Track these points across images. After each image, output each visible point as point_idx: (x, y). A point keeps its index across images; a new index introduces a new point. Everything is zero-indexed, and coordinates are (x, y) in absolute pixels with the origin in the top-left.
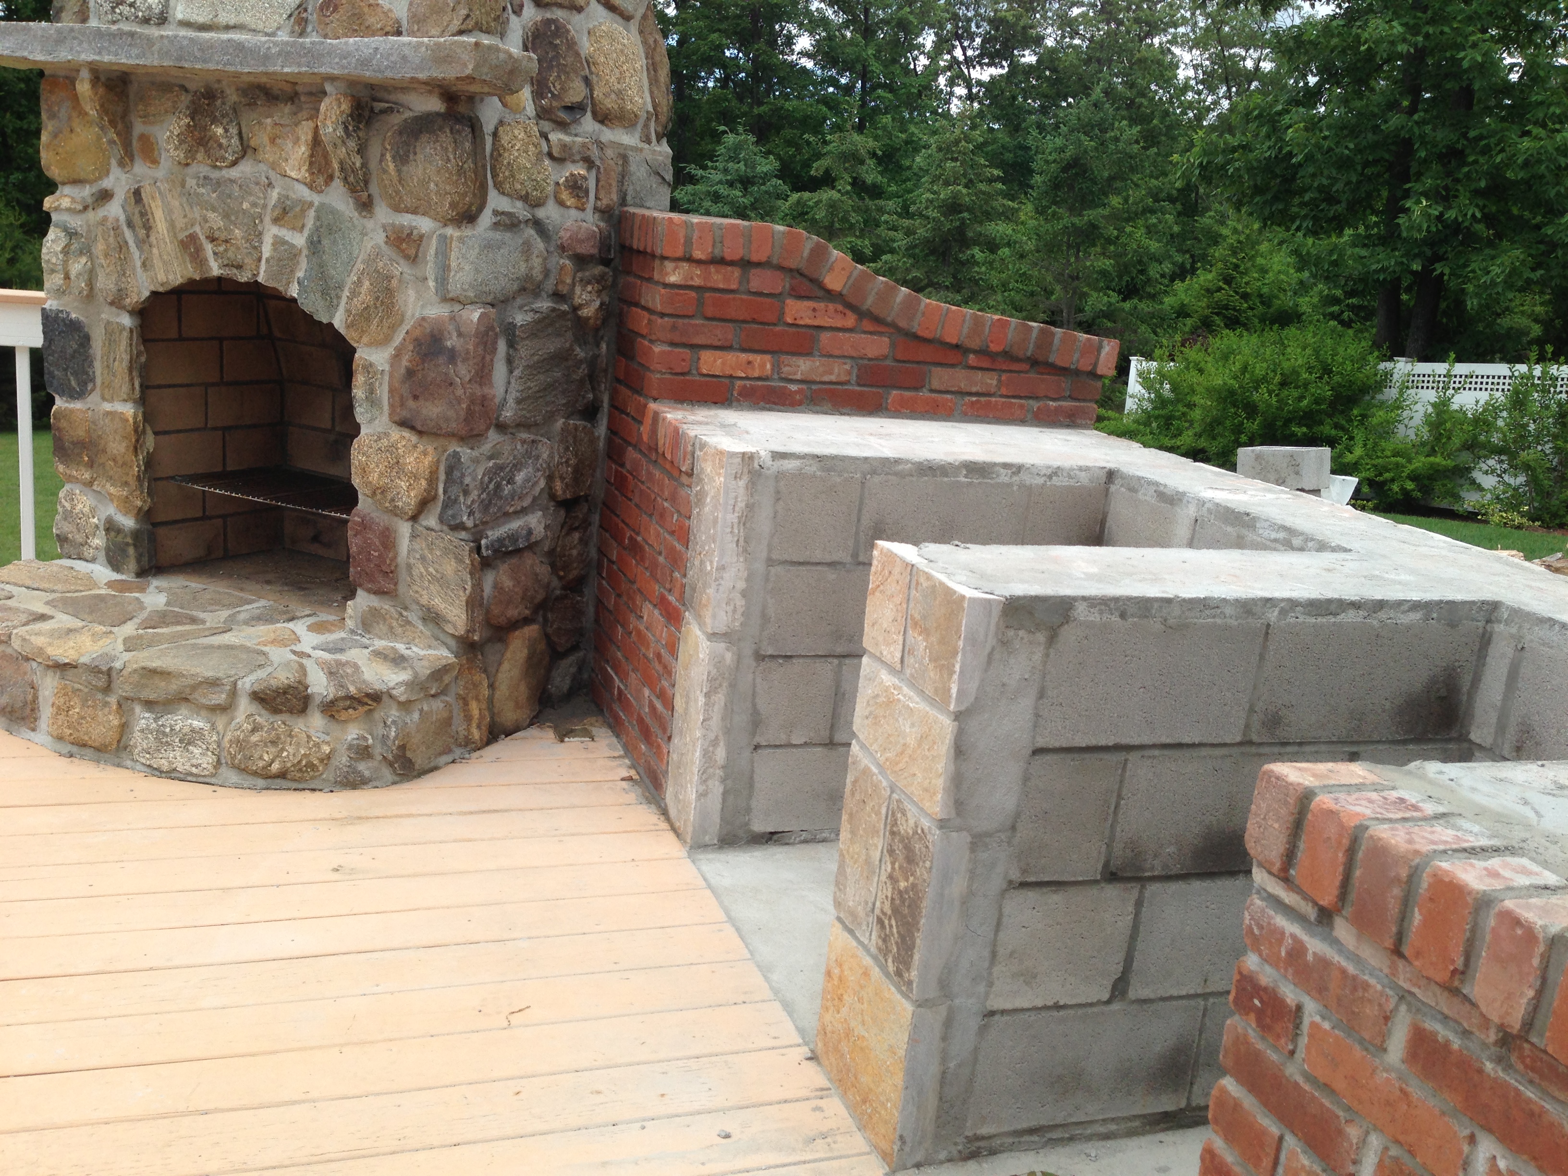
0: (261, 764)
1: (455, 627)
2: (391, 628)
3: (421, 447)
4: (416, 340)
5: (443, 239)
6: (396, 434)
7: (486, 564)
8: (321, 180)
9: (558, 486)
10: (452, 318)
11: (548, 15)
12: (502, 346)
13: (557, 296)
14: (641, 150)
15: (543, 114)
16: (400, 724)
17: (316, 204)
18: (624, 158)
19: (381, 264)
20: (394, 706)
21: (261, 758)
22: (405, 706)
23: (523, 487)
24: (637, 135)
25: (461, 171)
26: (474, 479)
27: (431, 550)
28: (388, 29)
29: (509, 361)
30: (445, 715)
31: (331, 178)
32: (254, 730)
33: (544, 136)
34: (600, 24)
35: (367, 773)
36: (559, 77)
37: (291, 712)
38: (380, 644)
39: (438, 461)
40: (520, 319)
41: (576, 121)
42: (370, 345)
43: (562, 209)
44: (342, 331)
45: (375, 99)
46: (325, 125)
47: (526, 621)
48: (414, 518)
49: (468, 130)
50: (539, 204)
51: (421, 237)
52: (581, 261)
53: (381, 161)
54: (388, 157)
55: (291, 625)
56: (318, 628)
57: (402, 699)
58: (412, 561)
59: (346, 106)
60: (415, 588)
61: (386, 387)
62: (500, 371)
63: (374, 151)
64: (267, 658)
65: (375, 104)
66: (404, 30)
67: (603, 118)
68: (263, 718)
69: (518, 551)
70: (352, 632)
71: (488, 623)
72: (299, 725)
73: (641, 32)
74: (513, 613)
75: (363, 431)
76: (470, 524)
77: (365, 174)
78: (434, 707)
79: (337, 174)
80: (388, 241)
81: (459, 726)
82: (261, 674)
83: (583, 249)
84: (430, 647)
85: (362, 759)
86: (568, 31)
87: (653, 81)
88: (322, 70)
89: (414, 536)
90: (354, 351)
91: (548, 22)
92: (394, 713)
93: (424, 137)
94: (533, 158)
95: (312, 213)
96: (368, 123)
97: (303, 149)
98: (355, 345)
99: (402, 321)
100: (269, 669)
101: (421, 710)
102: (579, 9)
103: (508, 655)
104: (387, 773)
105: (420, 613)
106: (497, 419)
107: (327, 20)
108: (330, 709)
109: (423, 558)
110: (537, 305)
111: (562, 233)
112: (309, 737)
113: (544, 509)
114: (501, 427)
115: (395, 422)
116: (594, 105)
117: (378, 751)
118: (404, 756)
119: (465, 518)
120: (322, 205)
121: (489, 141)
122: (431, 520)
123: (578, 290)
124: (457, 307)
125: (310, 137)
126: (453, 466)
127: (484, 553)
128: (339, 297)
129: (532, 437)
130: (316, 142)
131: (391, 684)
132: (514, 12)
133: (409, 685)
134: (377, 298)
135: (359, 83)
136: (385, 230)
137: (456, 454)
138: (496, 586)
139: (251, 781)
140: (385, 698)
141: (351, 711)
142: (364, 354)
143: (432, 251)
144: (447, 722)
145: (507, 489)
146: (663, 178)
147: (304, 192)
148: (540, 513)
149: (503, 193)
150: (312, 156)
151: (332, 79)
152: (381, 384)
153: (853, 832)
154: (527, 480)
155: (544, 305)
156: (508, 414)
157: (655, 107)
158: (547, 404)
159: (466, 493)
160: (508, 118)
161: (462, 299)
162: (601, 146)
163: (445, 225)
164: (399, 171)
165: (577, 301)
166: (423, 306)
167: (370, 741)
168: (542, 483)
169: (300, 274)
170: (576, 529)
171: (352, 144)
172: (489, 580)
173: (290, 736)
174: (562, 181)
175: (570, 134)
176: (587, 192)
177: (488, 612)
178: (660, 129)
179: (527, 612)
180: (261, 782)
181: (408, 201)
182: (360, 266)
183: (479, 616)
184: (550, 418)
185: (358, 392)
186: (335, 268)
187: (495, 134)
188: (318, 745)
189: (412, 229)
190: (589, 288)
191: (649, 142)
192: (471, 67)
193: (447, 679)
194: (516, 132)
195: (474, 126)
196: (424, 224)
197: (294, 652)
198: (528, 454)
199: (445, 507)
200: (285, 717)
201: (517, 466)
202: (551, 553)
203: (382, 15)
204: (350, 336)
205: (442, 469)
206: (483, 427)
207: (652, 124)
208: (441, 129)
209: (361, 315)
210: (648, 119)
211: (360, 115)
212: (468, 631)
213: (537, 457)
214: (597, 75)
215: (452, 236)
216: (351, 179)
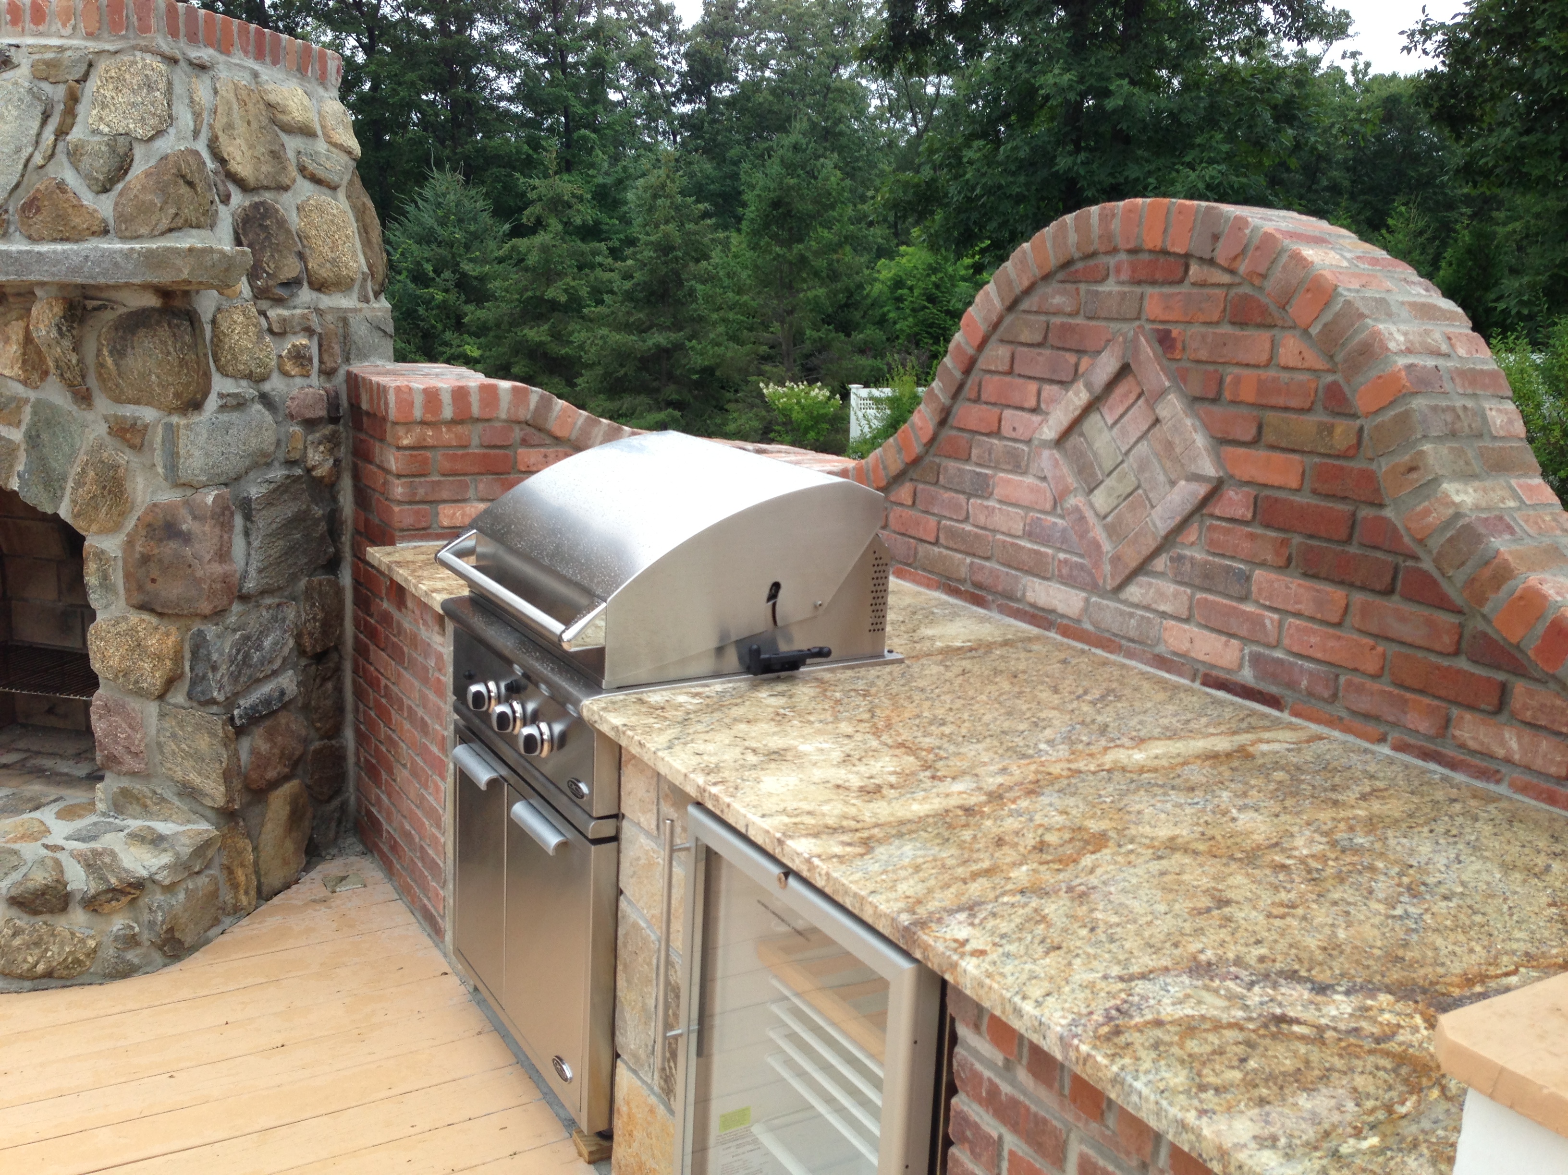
0: (26, 967)
1: (213, 799)
2: (145, 806)
3: (162, 629)
4: (149, 525)
5: (169, 427)
6: (134, 617)
7: (240, 732)
8: (35, 377)
9: (307, 642)
10: (186, 503)
11: (256, 199)
12: (238, 521)
13: (290, 463)
14: (360, 310)
15: (259, 294)
16: (166, 908)
17: (32, 399)
18: (345, 321)
19: (105, 455)
20: (158, 890)
21: (25, 961)
22: (170, 889)
23: (272, 650)
24: (355, 296)
25: (182, 363)
26: (222, 654)
27: (182, 728)
28: (94, 229)
29: (247, 534)
30: (211, 888)
31: (46, 373)
32: (14, 935)
33: (263, 313)
34: (309, 198)
35: (136, 961)
36: (272, 256)
37: (52, 912)
38: (134, 824)
39: (182, 640)
40: (255, 491)
41: (292, 295)
42: (100, 532)
43: (287, 379)
44: (69, 521)
45: (86, 298)
46: (37, 329)
47: (286, 778)
48: (161, 697)
49: (186, 323)
50: (264, 379)
51: (146, 426)
52: (310, 424)
53: (98, 356)
54: (105, 352)
55: (37, 814)
56: (68, 813)
57: (167, 882)
58: (162, 739)
59: (58, 309)
60: (169, 765)
61: (120, 574)
62: (239, 545)
63: (90, 347)
64: (19, 857)
65: (87, 302)
66: (111, 228)
67: (320, 286)
68: (23, 921)
69: (273, 713)
70: (104, 814)
71: (247, 788)
72: (61, 923)
73: (348, 197)
74: (271, 774)
75: (99, 617)
76: (221, 698)
77: (81, 370)
78: (200, 884)
79: (52, 370)
80: (111, 431)
81: (226, 895)
82: (16, 876)
83: (310, 414)
84: (189, 822)
85: (130, 948)
86: (277, 211)
87: (367, 243)
88: (32, 278)
89: (162, 716)
90: (83, 539)
91: (256, 206)
92: (159, 897)
93: (142, 332)
94: (254, 338)
95: (28, 410)
96: (82, 321)
97: (15, 347)
98: (84, 533)
99: (132, 509)
100: (24, 870)
101: (187, 890)
102: (286, 188)
103: (270, 814)
104: (157, 956)
105: (175, 789)
106: (240, 590)
107: (30, 222)
108: (92, 904)
109: (174, 736)
110: (270, 475)
111: (289, 403)
112: (73, 934)
113: (294, 667)
114: (244, 598)
115: (133, 606)
116: (309, 277)
117: (146, 937)
118: (173, 938)
119: (215, 694)
120: (38, 401)
121: (208, 329)
122: (179, 697)
123: (310, 453)
124: (189, 492)
125: (21, 337)
126: (199, 646)
127: (238, 722)
128: (63, 489)
129: (277, 600)
130: (28, 339)
131: (153, 870)
132: (222, 202)
133: (172, 867)
134: (104, 488)
135: (68, 285)
136: (107, 421)
137: (200, 632)
138: (253, 751)
139: (15, 985)
140: (148, 885)
141: (114, 903)
142: (93, 542)
143: (159, 439)
144: (214, 894)
145: (256, 656)
146: (385, 332)
147: (19, 390)
148: (291, 672)
149: (227, 376)
150: (24, 354)
151: (42, 284)
152: (114, 570)
153: (628, 981)
154: (276, 643)
155: (278, 473)
156: (250, 585)
157: (370, 267)
158: (290, 566)
159: (214, 668)
160: (226, 304)
161: (195, 483)
162: (319, 312)
163: (170, 414)
164: (117, 365)
165: (310, 463)
166: (153, 493)
167: (137, 929)
168: (291, 643)
169: (20, 468)
170: (329, 679)
171: (67, 343)
172: (245, 745)
173: (53, 935)
174: (284, 353)
175: (288, 308)
176: (310, 360)
177: (246, 778)
178: (377, 288)
179: (287, 770)
180: (28, 984)
181: (130, 393)
182: (83, 457)
183: (237, 784)
184: (294, 578)
185: (91, 579)
186: (57, 461)
187: (214, 322)
188: (82, 941)
189: (136, 419)
190: (321, 448)
191: (368, 302)
192: (186, 272)
193: (210, 853)
194: (235, 317)
195: (192, 318)
196: (148, 414)
197: (46, 847)
198: (275, 619)
199: (193, 683)
200: (46, 917)
201: (263, 633)
202: (306, 708)
203: (87, 216)
204: (79, 525)
205: (187, 647)
206: (226, 602)
207: (369, 283)
208: (158, 323)
209: (88, 504)
210: (365, 280)
211: (72, 315)
212: (228, 802)
213: (284, 620)
214: (310, 248)
215: (178, 426)
216: (68, 375)
